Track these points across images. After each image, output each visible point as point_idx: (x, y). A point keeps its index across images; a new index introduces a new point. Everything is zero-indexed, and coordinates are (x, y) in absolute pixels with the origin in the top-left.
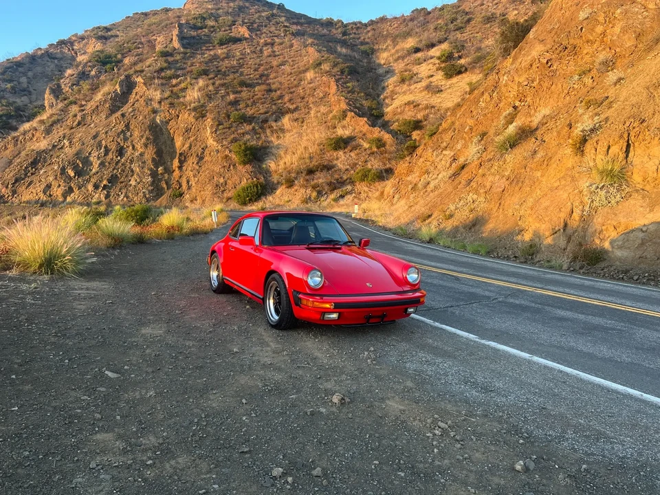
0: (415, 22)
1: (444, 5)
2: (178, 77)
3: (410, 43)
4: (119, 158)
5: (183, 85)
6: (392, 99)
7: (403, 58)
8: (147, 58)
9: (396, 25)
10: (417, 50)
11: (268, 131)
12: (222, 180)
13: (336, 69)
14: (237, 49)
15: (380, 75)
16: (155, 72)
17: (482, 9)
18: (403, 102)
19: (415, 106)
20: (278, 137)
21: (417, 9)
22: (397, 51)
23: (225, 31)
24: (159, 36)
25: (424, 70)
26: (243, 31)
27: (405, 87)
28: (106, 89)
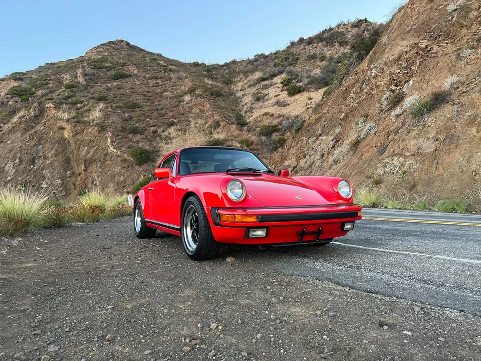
0: (259, 62)
1: (277, 51)
2: (82, 102)
3: (258, 75)
4: (32, 166)
5: (86, 108)
6: (252, 112)
7: (255, 85)
8: (56, 90)
9: (244, 65)
10: (264, 79)
11: (158, 139)
12: (122, 178)
13: (207, 93)
14: (128, 83)
15: (239, 98)
16: (63, 99)
17: (306, 52)
18: (261, 113)
19: (270, 116)
20: (166, 143)
21: (258, 55)
22: (249, 81)
23: (118, 70)
24: (66, 75)
25: (272, 92)
26: (133, 70)
27: (260, 104)
28: (21, 114)
